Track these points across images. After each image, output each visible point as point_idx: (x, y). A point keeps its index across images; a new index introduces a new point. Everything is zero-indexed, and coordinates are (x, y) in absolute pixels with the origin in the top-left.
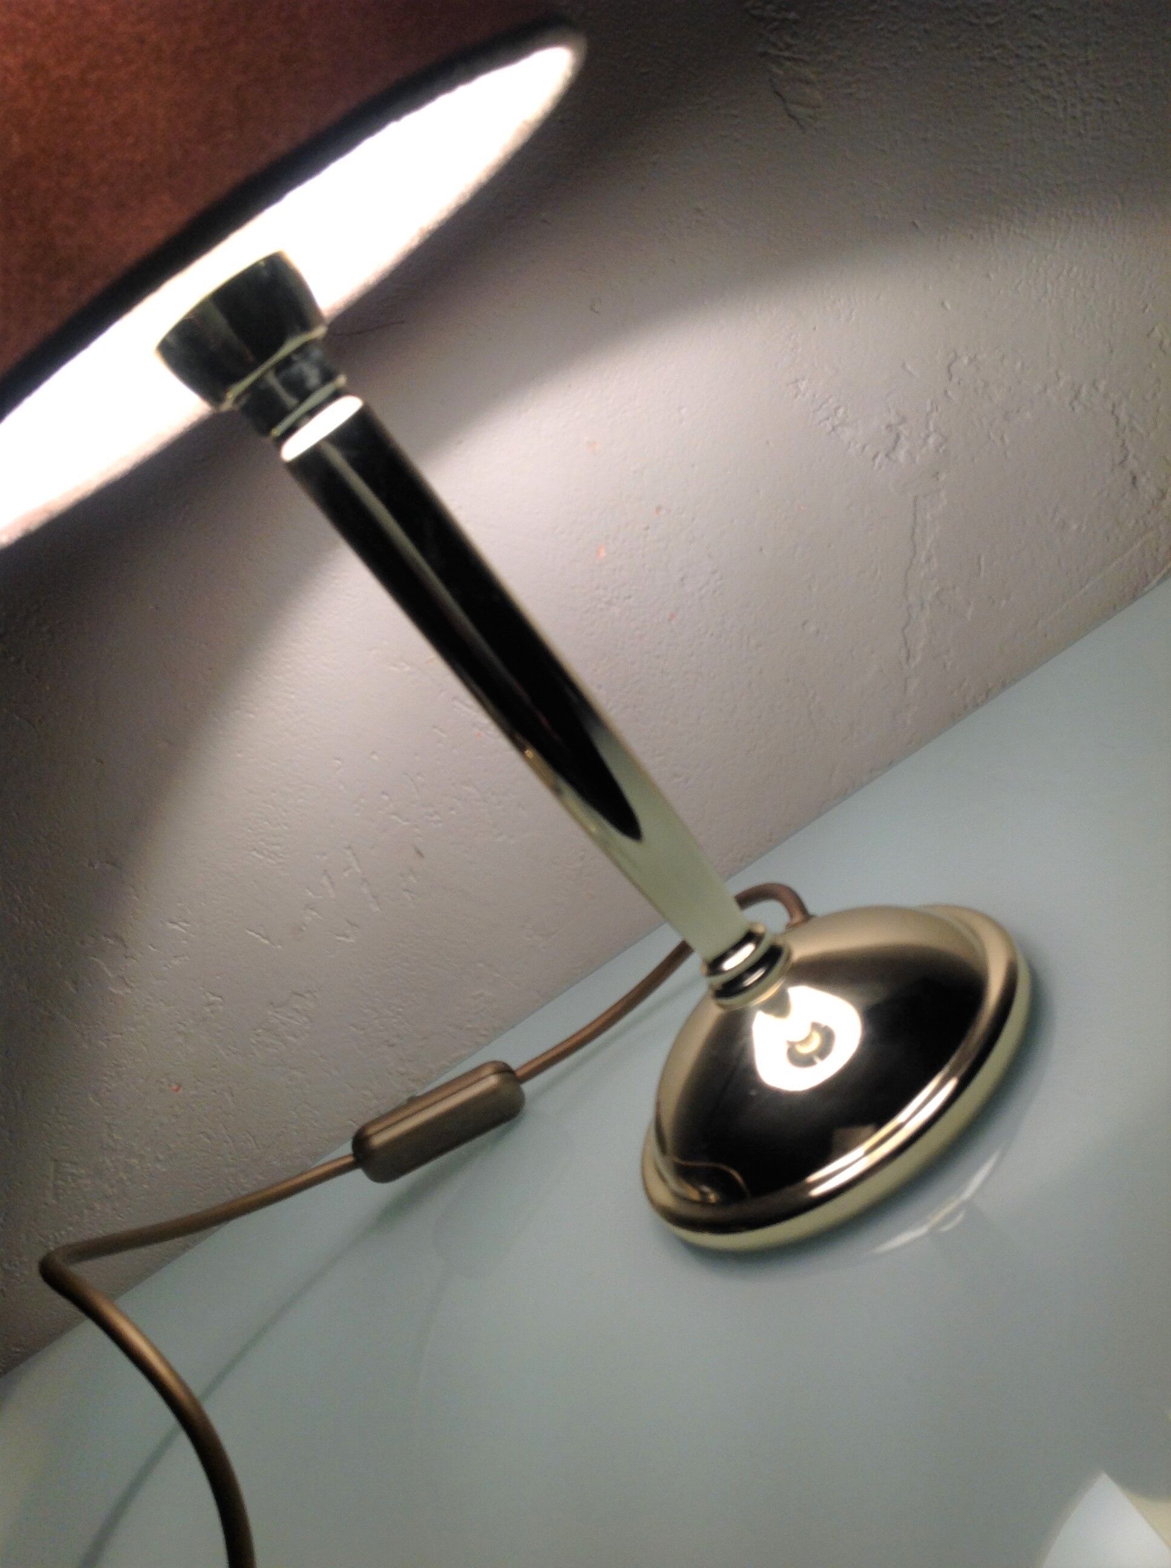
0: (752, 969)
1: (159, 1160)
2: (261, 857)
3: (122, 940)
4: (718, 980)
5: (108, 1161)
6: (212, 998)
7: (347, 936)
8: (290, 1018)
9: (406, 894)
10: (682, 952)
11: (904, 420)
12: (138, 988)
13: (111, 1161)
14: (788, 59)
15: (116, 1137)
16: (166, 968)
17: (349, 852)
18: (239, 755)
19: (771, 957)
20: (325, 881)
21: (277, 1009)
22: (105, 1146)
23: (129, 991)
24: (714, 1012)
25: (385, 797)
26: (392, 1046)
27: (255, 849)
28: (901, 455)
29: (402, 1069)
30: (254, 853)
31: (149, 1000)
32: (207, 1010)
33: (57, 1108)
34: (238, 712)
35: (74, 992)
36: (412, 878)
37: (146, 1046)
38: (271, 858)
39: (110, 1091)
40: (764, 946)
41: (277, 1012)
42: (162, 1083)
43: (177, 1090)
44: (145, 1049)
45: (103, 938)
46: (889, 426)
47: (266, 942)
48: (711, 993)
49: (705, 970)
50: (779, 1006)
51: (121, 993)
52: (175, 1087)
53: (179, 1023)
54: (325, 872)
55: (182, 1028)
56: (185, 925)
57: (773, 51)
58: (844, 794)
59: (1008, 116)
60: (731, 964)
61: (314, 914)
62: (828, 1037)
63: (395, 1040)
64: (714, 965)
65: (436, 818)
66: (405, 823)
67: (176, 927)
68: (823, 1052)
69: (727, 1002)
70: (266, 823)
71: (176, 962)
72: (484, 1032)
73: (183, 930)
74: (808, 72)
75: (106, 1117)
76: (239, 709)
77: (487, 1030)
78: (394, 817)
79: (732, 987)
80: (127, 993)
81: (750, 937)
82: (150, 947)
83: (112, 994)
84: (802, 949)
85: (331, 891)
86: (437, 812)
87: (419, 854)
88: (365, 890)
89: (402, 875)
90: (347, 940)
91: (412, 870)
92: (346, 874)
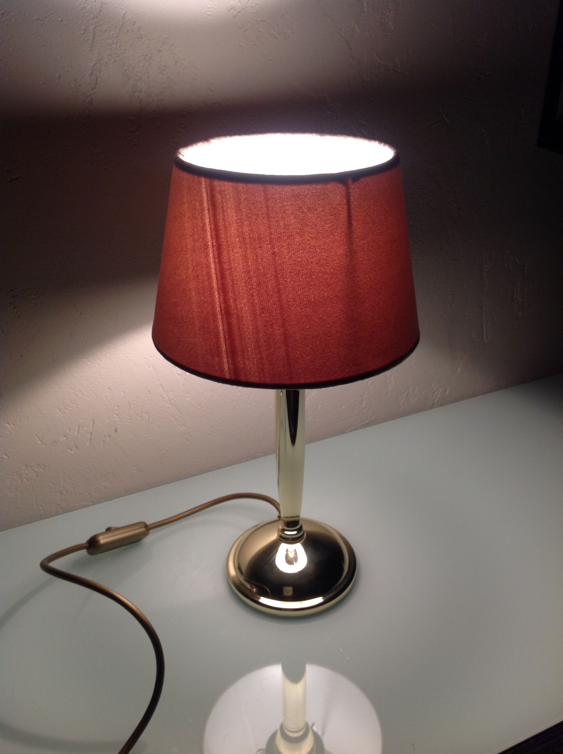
6: (5, 457)
7: (71, 450)
8: (30, 472)
17: (92, 422)
20: (77, 428)
21: (27, 468)
26: (62, 494)
36: (108, 438)
47: (40, 443)
54: (79, 425)
56: (12, 426)
61: (65, 438)
66: (119, 419)
67: (8, 425)
70: (69, 401)
78: (115, 415)
85: (76, 433)
86: (131, 419)
87: (116, 431)
88: (89, 436)
89: (105, 435)
90: (71, 452)
91: (110, 435)
92: (86, 429)
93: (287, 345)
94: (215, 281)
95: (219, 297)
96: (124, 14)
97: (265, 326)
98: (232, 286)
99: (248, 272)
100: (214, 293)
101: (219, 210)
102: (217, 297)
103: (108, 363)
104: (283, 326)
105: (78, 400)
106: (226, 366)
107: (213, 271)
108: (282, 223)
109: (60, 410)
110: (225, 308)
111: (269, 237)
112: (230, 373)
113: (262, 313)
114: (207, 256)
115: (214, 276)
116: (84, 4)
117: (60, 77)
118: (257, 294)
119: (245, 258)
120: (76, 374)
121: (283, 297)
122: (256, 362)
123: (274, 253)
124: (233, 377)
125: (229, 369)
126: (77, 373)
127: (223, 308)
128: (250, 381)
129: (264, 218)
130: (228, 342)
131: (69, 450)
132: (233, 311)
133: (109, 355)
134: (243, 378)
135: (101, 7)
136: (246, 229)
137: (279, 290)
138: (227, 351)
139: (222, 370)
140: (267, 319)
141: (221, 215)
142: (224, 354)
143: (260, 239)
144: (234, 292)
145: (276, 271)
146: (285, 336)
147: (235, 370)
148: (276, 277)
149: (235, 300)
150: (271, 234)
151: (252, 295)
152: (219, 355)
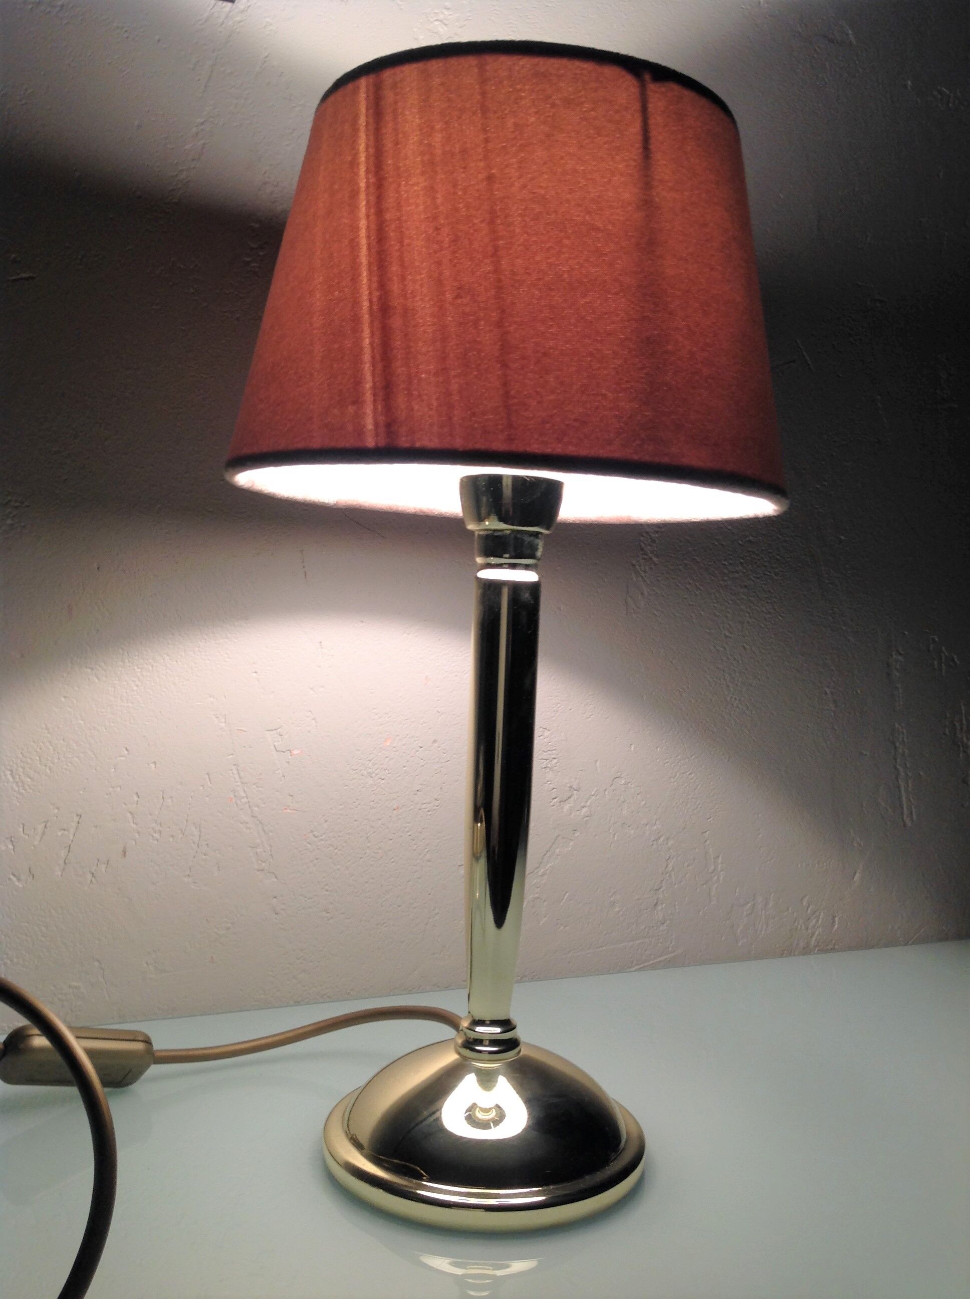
0: (493, 1042)
2: (11, 779)
4: (470, 1035)
7: (19, 880)
9: (89, 876)
11: (578, 789)
14: (642, 577)
17: (76, 819)
20: (40, 828)
25: (136, 798)
27: (11, 771)
30: (8, 773)
36: (103, 868)
38: (17, 785)
46: (570, 787)
50: (487, 1080)
54: (46, 822)
57: (638, 568)
61: (11, 847)
64: (475, 1024)
65: (156, 835)
66: (134, 826)
70: (38, 758)
76: (92, 669)
78: (129, 815)
85: (38, 838)
86: (160, 832)
87: (124, 853)
88: (63, 854)
89: (98, 861)
90: (17, 883)
91: (108, 862)
92: (60, 834)
93: (505, 365)
94: (364, 251)
95: (370, 280)
96: (266, 57)
97: (461, 323)
98: (399, 250)
99: (435, 218)
100: (359, 275)
101: (388, 117)
102: (365, 281)
103: (135, 688)
104: (499, 324)
105: (56, 761)
106: (369, 423)
107: (363, 233)
108: (510, 123)
109: (12, 775)
110: (380, 298)
111: (484, 148)
112: (377, 435)
113: (458, 296)
114: (354, 208)
115: (363, 242)
116: (202, 24)
117: (139, 126)
118: (451, 260)
119: (431, 190)
120: (63, 699)
121: (504, 263)
122: (435, 403)
123: (490, 178)
124: (382, 443)
125: (376, 425)
126: (65, 697)
127: (375, 299)
128: (418, 445)
129: (474, 113)
130: (380, 366)
131: (14, 879)
132: (396, 301)
133: (139, 670)
134: (404, 442)
135: (229, 36)
136: (438, 138)
137: (496, 249)
138: (374, 387)
139: (360, 432)
140: (467, 309)
141: (390, 125)
142: (368, 397)
143: (464, 151)
144: (402, 265)
145: (492, 212)
146: (502, 345)
147: (390, 425)
148: (492, 222)
149: (403, 278)
150: (487, 141)
151: (439, 263)
152: (358, 401)
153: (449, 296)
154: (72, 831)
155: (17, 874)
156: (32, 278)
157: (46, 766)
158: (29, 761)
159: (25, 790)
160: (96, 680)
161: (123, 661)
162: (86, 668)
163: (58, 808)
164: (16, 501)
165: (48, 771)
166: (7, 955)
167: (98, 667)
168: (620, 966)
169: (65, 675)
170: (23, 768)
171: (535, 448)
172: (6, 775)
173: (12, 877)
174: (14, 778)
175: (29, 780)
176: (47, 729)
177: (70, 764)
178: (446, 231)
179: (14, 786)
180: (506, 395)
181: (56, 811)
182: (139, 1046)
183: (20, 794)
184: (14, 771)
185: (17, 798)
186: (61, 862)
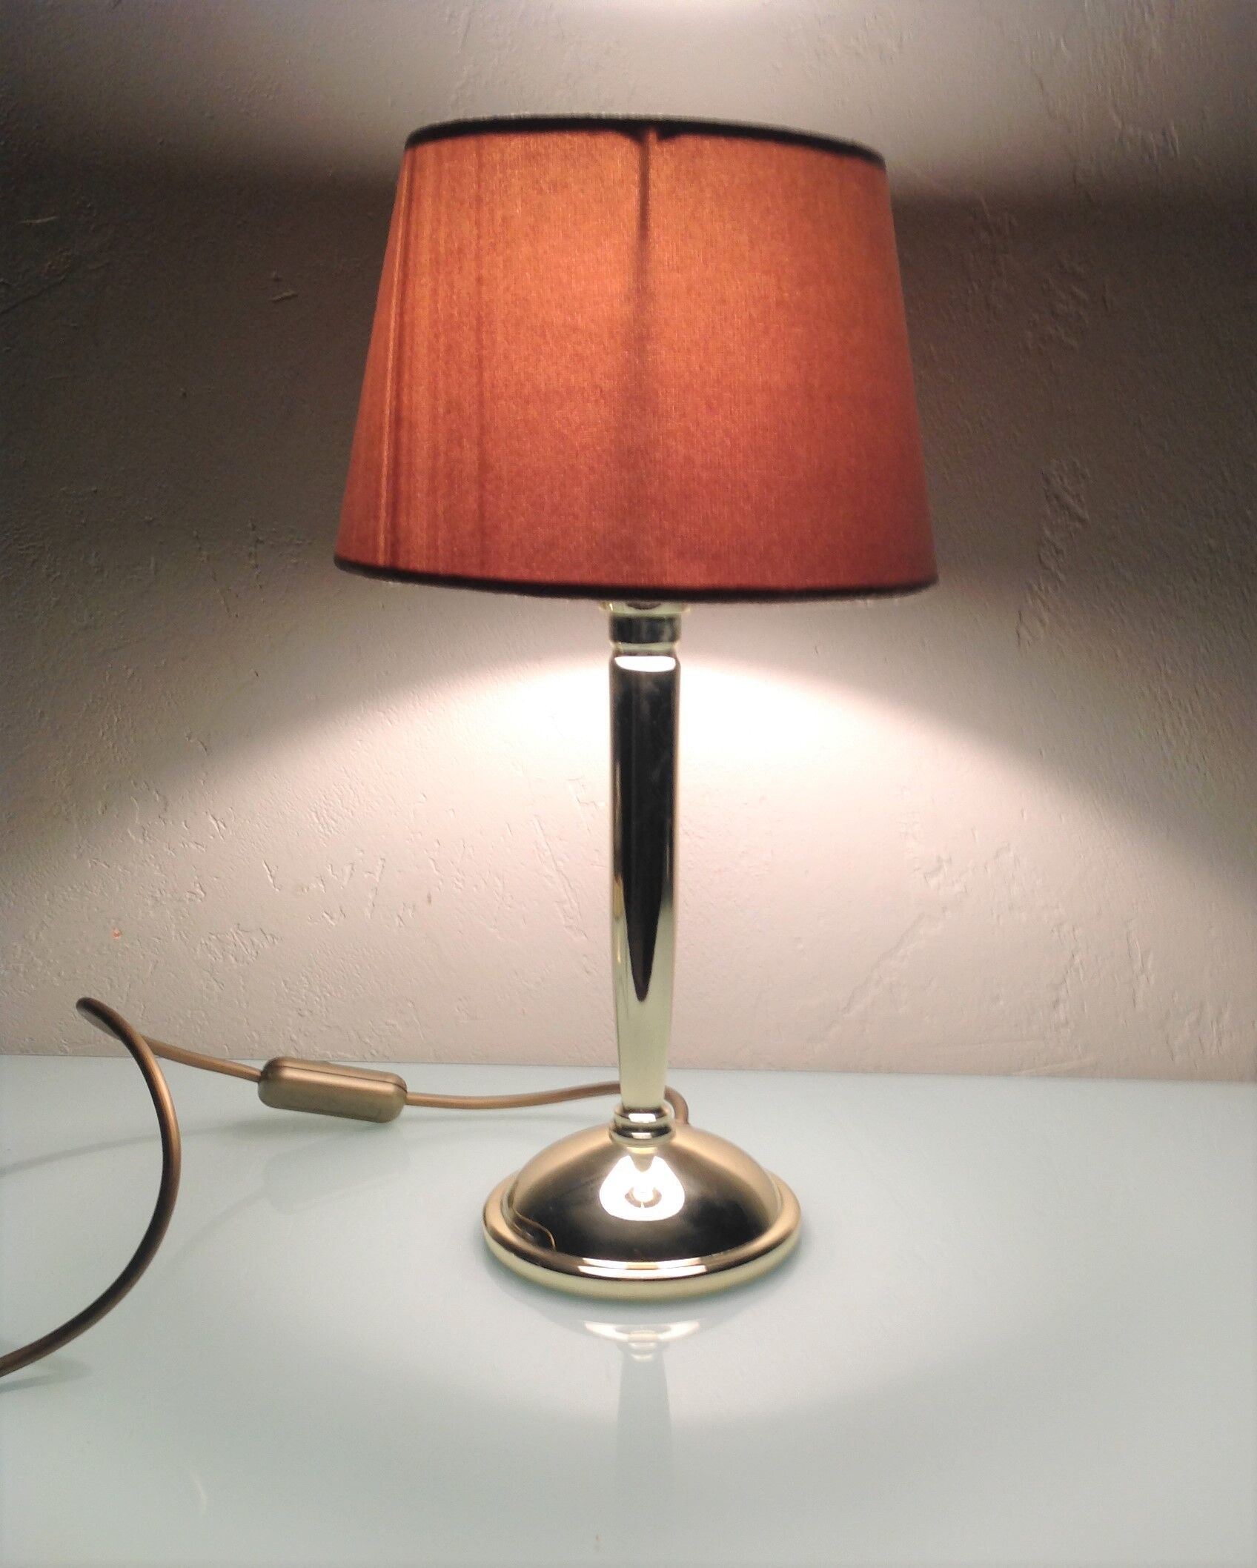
0: (646, 1129)
1: (59, 975)
2: (317, 821)
3: (166, 804)
4: (621, 1121)
5: (19, 948)
6: (198, 890)
7: (332, 918)
8: (243, 943)
9: (397, 920)
10: (613, 1088)
11: (950, 861)
12: (150, 844)
13: (22, 951)
14: (1041, 600)
15: (41, 935)
16: (182, 845)
17: (380, 863)
18: (359, 743)
19: (661, 1131)
20: (348, 869)
21: (240, 932)
22: (26, 937)
23: (141, 841)
24: (604, 1139)
25: (437, 845)
26: (301, 1015)
27: (316, 813)
28: (933, 882)
29: (295, 1037)
30: (313, 814)
31: (150, 858)
32: (188, 895)
33: (14, 884)
34: (382, 714)
35: (100, 813)
36: (410, 912)
37: (120, 888)
38: (323, 827)
39: (65, 900)
40: (662, 1122)
41: (237, 933)
42: (109, 922)
43: (118, 935)
44: (118, 888)
45: (154, 793)
46: (939, 860)
47: (271, 880)
48: (612, 1125)
49: (618, 1110)
50: (643, 1162)
51: (134, 838)
52: (117, 932)
53: (159, 890)
54: (353, 864)
55: (158, 895)
56: (222, 826)
57: (1036, 588)
58: (740, 1068)
59: (1140, 735)
60: (635, 1118)
61: (322, 886)
62: (658, 1197)
63: (306, 1013)
64: (626, 1111)
65: (460, 884)
66: (437, 873)
67: (214, 822)
68: (648, 1205)
69: (618, 1138)
70: (340, 801)
71: (193, 846)
72: (374, 1052)
73: (216, 828)
74: (1046, 616)
75: (46, 917)
76: (384, 713)
77: (377, 1052)
78: (431, 862)
79: (624, 1131)
80: (138, 842)
81: (658, 1112)
82: (183, 823)
83: (128, 834)
84: (680, 1139)
85: (346, 879)
86: (463, 881)
87: (429, 899)
88: (371, 896)
89: (404, 904)
90: (330, 921)
91: (414, 906)
92: (366, 876)
95: (391, 387)
97: (448, 440)
98: (409, 358)
99: (436, 324)
100: (386, 381)
102: (389, 387)
103: (428, 733)
104: (479, 442)
105: (357, 805)
106: (382, 539)
108: (499, 214)
109: (317, 816)
110: (396, 409)
111: (476, 245)
112: (386, 553)
113: (448, 411)
118: (444, 371)
119: (435, 292)
121: (486, 375)
122: (426, 524)
123: (479, 280)
124: (389, 562)
125: (386, 542)
127: (393, 409)
128: (411, 566)
129: (471, 205)
130: (392, 481)
131: (327, 917)
132: (406, 414)
134: (401, 563)
137: (480, 360)
138: (387, 503)
139: (375, 548)
140: (454, 425)
142: (383, 512)
143: (460, 250)
144: (411, 374)
145: (479, 318)
146: (480, 464)
147: (395, 543)
148: (478, 329)
149: (411, 388)
150: (479, 237)
151: (436, 374)
152: (376, 518)
153: (441, 410)
154: (377, 874)
155: (329, 913)
156: (294, 296)
157: (347, 809)
158: (331, 803)
159: (331, 832)
160: (389, 724)
161: (414, 705)
162: (379, 711)
163: (362, 851)
164: (298, 539)
165: (350, 814)
166: (326, 988)
167: (390, 711)
168: (1006, 1070)
169: (359, 718)
170: (327, 810)
171: (504, 574)
172: (311, 816)
173: (325, 914)
174: (319, 820)
175: (333, 822)
176: (346, 772)
177: (370, 808)
178: (442, 339)
179: (320, 827)
180: (482, 517)
181: (361, 854)
182: (389, 1088)
183: (326, 835)
184: (319, 813)
185: (323, 839)
186: (370, 904)
